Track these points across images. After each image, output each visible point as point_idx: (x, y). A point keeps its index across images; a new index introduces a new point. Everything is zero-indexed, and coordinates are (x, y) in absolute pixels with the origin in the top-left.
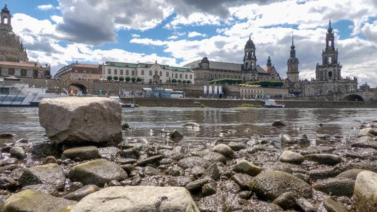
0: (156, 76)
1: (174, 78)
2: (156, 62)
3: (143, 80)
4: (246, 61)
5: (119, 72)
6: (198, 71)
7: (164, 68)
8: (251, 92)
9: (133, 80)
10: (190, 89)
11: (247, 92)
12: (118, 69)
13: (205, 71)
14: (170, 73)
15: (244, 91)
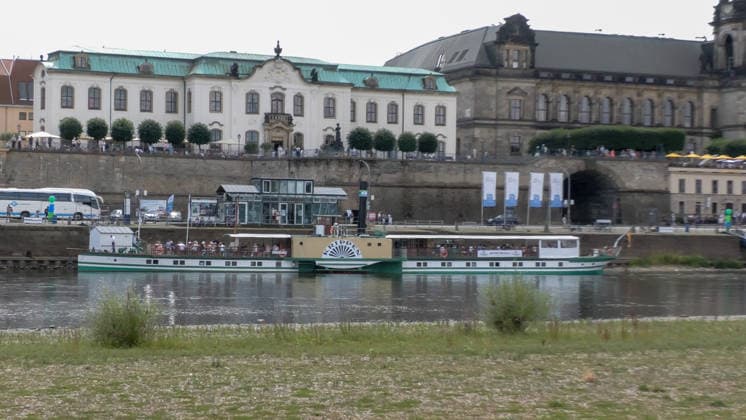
0: (277, 118)
1: (362, 122)
2: (278, 50)
3: (219, 133)
4: (726, 29)
5: (107, 100)
6: (482, 84)
7: (314, 79)
8: (722, 189)
9: (175, 134)
10: (430, 178)
11: (707, 188)
12: (107, 87)
13: (512, 84)
14: (344, 98)
15: (690, 188)
